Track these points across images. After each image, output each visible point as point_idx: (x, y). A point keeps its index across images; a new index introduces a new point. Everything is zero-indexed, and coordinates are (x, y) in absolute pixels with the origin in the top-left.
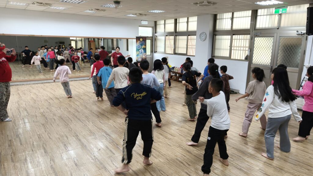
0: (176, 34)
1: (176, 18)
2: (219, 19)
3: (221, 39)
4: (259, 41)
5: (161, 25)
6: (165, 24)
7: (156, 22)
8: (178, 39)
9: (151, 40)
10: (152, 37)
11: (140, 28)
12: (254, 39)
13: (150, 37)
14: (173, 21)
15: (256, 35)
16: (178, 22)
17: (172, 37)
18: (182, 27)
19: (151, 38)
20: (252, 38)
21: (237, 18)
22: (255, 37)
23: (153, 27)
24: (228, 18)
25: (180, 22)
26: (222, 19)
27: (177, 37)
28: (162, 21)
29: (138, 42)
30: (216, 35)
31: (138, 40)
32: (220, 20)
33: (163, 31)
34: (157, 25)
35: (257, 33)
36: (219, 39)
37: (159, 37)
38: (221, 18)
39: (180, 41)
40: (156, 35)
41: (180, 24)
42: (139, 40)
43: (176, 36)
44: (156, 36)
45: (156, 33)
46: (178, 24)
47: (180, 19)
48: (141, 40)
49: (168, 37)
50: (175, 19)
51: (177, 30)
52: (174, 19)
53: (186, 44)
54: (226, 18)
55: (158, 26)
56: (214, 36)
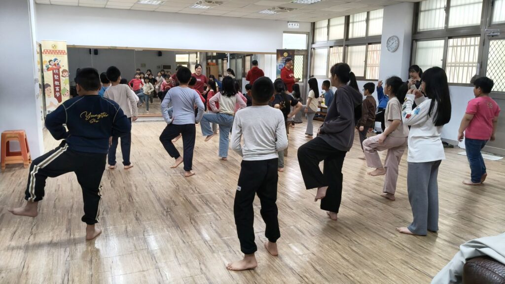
0: (347, 42)
1: (347, 14)
2: (425, 11)
3: (427, 48)
4: (497, 46)
5: (323, 29)
6: (328, 26)
7: (313, 24)
8: (352, 52)
9: (304, 55)
10: (307, 51)
11: (285, 35)
12: (489, 43)
13: (302, 51)
14: (342, 20)
15: (493, 36)
16: (351, 20)
17: (341, 49)
18: (358, 30)
19: (304, 53)
20: (484, 43)
21: (457, 6)
22: (490, 40)
23: (308, 34)
24: (440, 8)
25: (355, 21)
26: (429, 10)
27: (349, 48)
28: (325, 21)
29: (281, 58)
30: (417, 40)
31: (280, 56)
32: (427, 12)
33: (326, 39)
34: (317, 29)
35: (493, 33)
36: (422, 48)
37: (318, 51)
38: (427, 9)
39: (354, 54)
40: (314, 46)
41: (355, 24)
42: (282, 55)
43: (348, 46)
44: (314, 49)
45: (313, 43)
46: (351, 25)
47: (355, 15)
48: (286, 54)
49: (334, 48)
50: (346, 17)
51: (350, 36)
52: (344, 17)
53: (364, 60)
54: (436, 9)
55: (317, 32)
56: (414, 41)
